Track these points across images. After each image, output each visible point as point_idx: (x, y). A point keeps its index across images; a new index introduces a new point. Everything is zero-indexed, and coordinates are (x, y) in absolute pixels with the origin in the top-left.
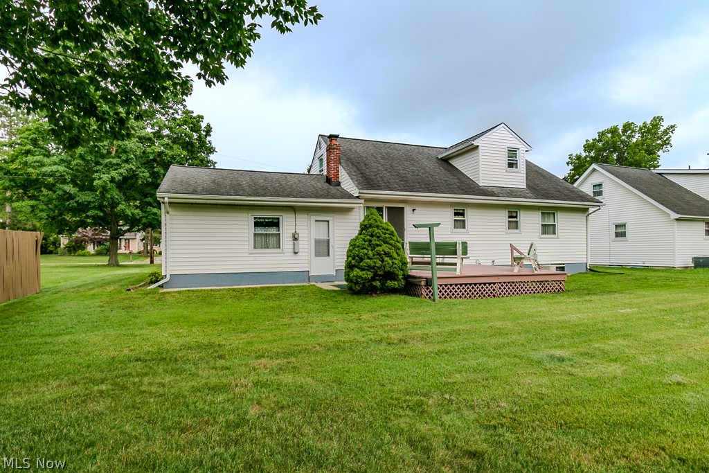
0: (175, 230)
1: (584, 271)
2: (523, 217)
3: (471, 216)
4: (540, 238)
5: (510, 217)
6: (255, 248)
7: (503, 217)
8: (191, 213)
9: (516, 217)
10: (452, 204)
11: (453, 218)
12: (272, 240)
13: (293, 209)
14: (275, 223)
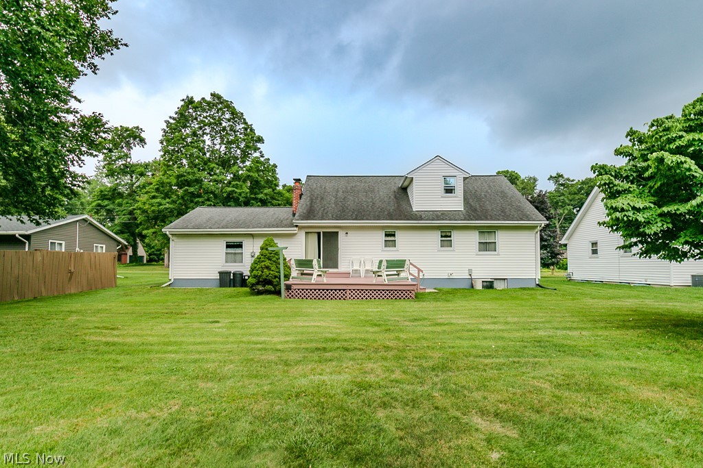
0: (177, 251)
1: (533, 286)
2: (456, 236)
3: (400, 237)
4: (477, 255)
5: (442, 236)
6: (226, 262)
7: (436, 237)
8: (187, 240)
9: (450, 236)
10: (382, 228)
11: (384, 238)
12: (238, 257)
13: (252, 236)
14: (240, 246)
